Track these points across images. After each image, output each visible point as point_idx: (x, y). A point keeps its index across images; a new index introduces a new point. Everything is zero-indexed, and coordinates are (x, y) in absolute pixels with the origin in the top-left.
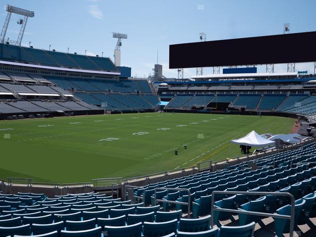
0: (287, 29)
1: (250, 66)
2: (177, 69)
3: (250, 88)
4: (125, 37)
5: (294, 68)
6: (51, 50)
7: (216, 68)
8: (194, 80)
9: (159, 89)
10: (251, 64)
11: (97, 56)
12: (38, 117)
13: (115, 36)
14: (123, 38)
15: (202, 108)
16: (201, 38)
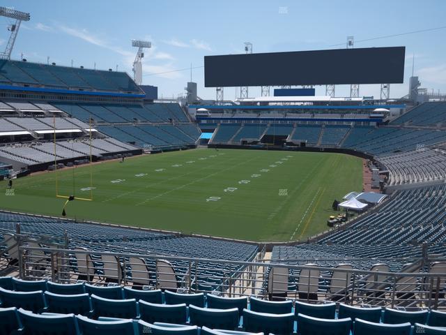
0: (350, 43)
1: (306, 87)
2: (216, 88)
3: (308, 116)
4: (148, 45)
5: (358, 90)
6: (50, 63)
7: (265, 88)
8: (239, 104)
9: (197, 116)
10: (308, 85)
11: (110, 70)
12: (77, 164)
13: (135, 44)
14: (145, 47)
15: (255, 143)
16: (247, 49)
